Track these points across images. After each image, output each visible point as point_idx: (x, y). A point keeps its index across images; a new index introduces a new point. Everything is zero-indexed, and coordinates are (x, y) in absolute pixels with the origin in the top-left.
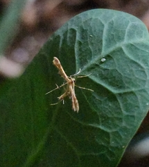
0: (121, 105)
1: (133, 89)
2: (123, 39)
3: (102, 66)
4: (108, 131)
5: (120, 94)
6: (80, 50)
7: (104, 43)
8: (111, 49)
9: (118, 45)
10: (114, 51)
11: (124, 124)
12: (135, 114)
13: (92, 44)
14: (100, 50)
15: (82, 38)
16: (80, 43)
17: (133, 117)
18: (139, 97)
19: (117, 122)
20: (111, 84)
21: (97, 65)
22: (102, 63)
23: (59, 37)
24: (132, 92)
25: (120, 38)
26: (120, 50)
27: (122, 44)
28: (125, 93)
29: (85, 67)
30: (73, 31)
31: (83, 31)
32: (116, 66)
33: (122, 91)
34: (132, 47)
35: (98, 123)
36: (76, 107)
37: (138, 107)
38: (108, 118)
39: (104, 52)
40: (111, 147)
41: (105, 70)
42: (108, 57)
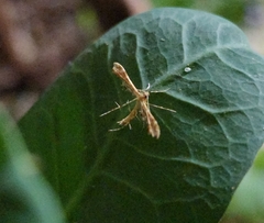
0: (224, 129)
1: (242, 108)
2: (215, 43)
3: (187, 77)
4: (206, 165)
5: (222, 115)
6: (146, 59)
7: (185, 48)
8: (199, 55)
9: (209, 50)
10: (203, 58)
11: (231, 155)
12: (248, 142)
13: (165, 50)
14: (180, 58)
15: (147, 44)
16: (144, 51)
17: (245, 145)
18: (251, 118)
19: (220, 153)
20: (205, 101)
21: (177, 77)
22: (185, 73)
25: (210, 42)
26: (214, 57)
27: (217, 49)
28: (230, 113)
29: (158, 80)
31: (147, 35)
32: (212, 76)
33: (223, 110)
34: (231, 54)
35: (188, 155)
37: (252, 132)
38: (205, 148)
39: (187, 59)
40: (213, 189)
41: (191, 82)
42: (195, 66)
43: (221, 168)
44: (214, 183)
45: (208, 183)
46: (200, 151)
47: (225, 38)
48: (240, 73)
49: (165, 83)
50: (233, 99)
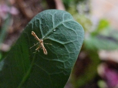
0: (67, 49)
1: (72, 41)
2: (62, 20)
3: (55, 33)
4: (63, 61)
5: (66, 44)
6: (42, 28)
7: (53, 23)
8: (58, 25)
9: (60, 23)
10: (59, 26)
11: (70, 57)
12: (75, 52)
13: (48, 24)
14: (52, 26)
15: (43, 23)
16: (42, 25)
17: (74, 53)
18: (75, 44)
19: (66, 57)
20: (61, 40)
21: (52, 33)
22: (54, 32)
23: (31, 24)
24: (71, 43)
25: (61, 20)
26: (62, 25)
27: (63, 22)
28: (68, 44)
29: (46, 35)
30: (38, 21)
31: (42, 20)
32: (62, 32)
33: (66, 43)
34: (67, 23)
35: (57, 58)
36: (46, 53)
37: (75, 49)
39: (54, 27)
40: (66, 69)
41: (56, 34)
42: (57, 29)
43: (67, 62)
44: (65, 67)
45: (63, 67)
46: (60, 57)
47: (65, 18)
48: (70, 29)
49: (49, 35)
50: (68, 39)
